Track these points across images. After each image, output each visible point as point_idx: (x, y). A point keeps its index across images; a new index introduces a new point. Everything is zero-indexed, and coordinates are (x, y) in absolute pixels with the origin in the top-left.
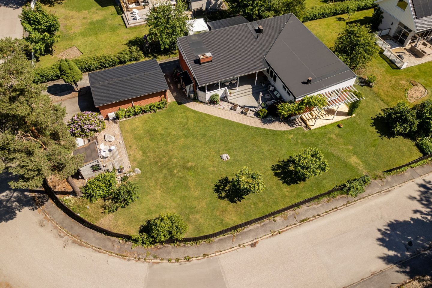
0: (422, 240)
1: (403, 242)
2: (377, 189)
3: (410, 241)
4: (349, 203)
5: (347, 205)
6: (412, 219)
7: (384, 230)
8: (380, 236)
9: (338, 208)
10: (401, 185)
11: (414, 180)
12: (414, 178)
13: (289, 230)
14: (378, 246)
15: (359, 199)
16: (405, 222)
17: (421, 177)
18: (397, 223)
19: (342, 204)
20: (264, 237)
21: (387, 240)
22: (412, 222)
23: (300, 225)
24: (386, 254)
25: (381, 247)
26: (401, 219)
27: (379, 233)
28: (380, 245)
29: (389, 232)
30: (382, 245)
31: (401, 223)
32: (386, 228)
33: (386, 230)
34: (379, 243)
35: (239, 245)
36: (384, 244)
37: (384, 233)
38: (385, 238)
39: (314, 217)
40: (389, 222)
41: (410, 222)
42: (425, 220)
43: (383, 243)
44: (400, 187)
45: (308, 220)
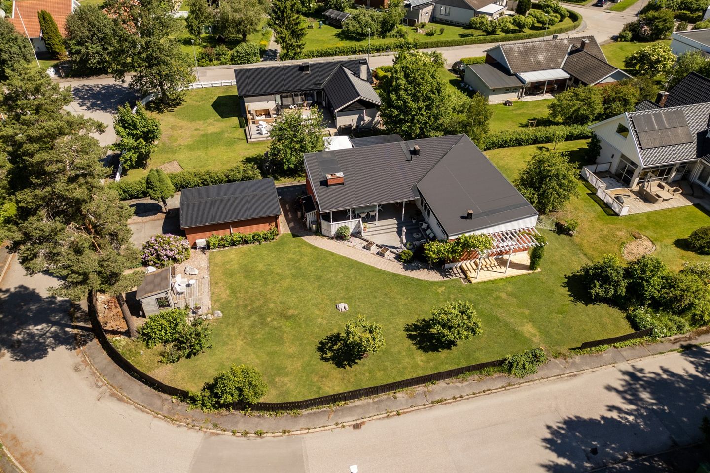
0: (613, 449)
1: (583, 448)
2: (558, 372)
3: (594, 447)
4: (510, 385)
5: (507, 388)
6: (603, 418)
7: (556, 428)
8: (549, 436)
9: (492, 391)
10: (594, 370)
11: (616, 365)
12: (616, 362)
13: (414, 412)
14: (543, 449)
15: (526, 382)
16: (592, 422)
17: (629, 362)
18: (578, 421)
19: (500, 386)
20: (374, 418)
21: (559, 442)
22: (602, 422)
23: (431, 407)
24: (553, 462)
25: (548, 451)
26: (585, 416)
27: (548, 431)
28: (547, 448)
29: (563, 432)
30: (550, 449)
31: (585, 421)
32: (560, 425)
33: (559, 428)
34: (544, 444)
35: (337, 424)
36: (553, 448)
37: (554, 432)
38: (555, 439)
39: (454, 398)
40: (566, 418)
41: (599, 421)
42: (623, 422)
43: (551, 445)
44: (593, 372)
45: (445, 402)
